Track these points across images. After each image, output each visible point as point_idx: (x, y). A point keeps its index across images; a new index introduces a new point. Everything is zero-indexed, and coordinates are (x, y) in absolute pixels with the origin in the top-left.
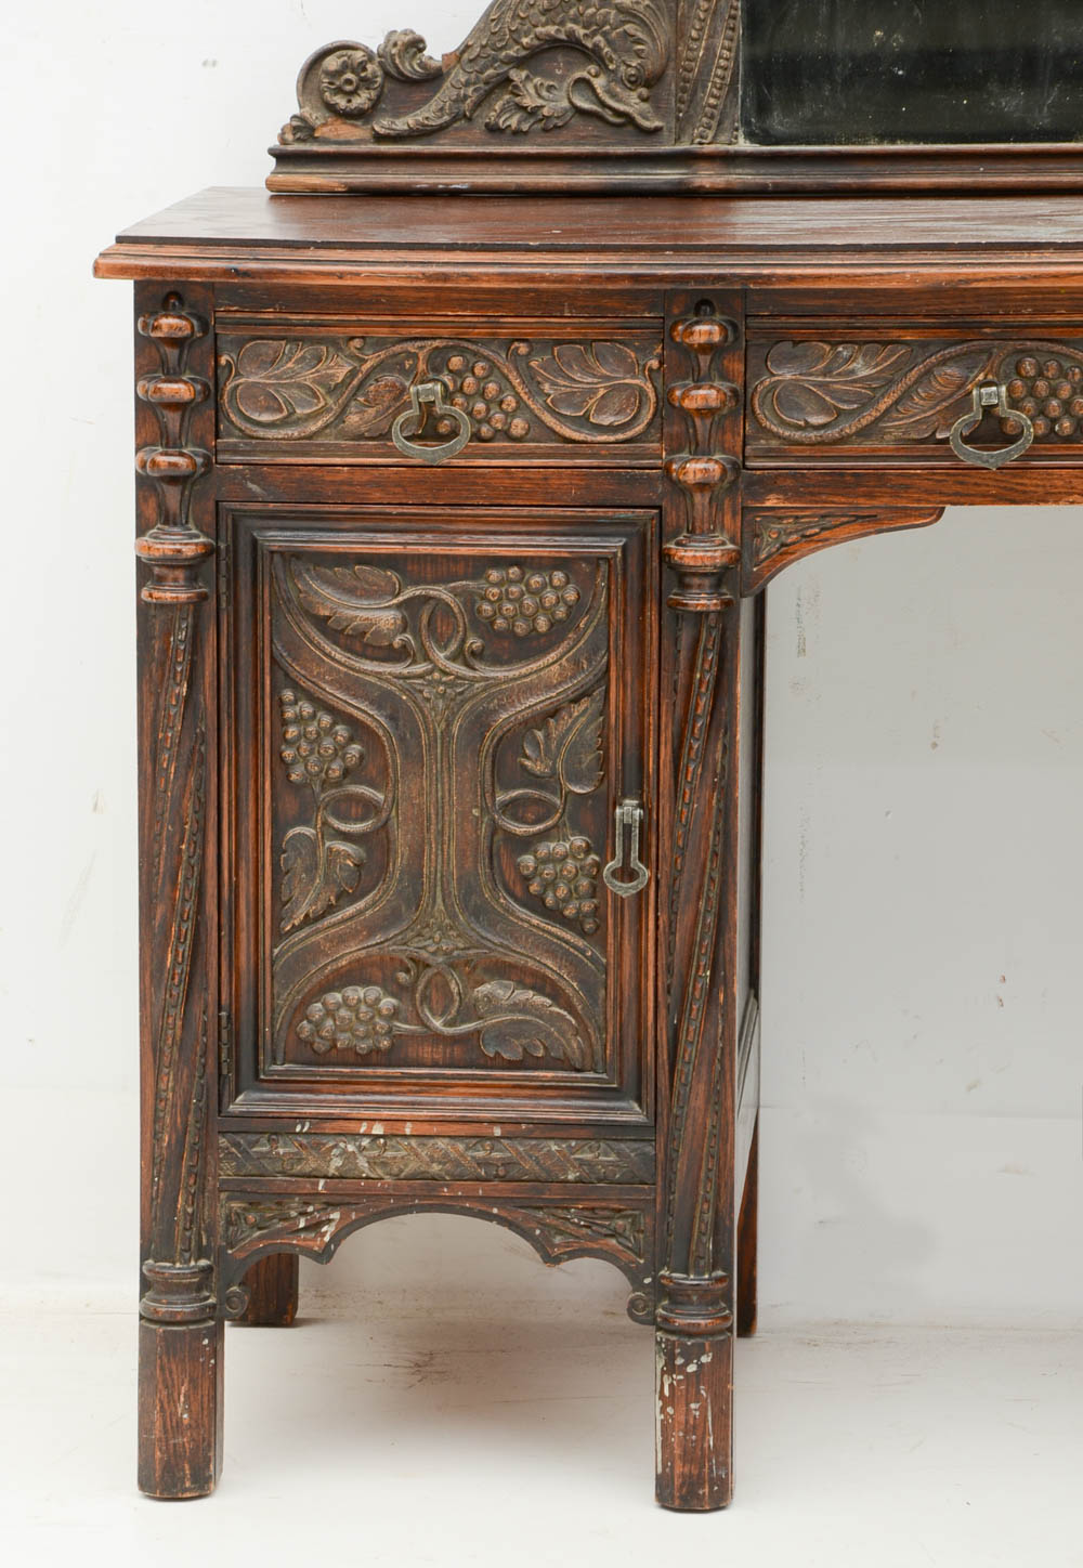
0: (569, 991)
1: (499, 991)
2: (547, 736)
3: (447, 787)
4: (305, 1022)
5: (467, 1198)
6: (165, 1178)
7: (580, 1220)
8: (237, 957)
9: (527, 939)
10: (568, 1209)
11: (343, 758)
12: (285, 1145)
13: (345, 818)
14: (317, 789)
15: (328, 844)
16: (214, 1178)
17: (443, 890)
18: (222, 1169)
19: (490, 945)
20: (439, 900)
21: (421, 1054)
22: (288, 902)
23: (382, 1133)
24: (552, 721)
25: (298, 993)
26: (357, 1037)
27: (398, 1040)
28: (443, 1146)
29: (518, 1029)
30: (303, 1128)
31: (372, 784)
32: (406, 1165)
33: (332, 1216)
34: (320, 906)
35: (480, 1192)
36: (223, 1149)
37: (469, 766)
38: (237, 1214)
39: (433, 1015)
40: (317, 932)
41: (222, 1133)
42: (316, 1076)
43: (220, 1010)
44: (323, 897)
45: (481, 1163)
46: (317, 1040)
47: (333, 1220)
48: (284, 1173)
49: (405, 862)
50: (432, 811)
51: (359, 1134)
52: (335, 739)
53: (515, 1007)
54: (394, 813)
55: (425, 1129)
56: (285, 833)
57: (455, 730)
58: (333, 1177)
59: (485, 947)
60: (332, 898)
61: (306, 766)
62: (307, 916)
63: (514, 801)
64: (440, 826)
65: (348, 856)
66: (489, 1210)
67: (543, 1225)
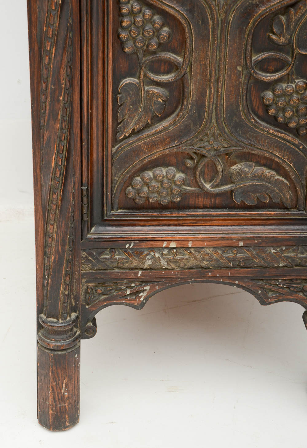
0: (288, 169)
1: (246, 169)
2: (289, 21)
3: (223, 54)
4: (130, 188)
5: (222, 277)
6: (52, 278)
7: (283, 285)
8: (92, 155)
9: (265, 140)
10: (277, 280)
11: (158, 37)
12: (119, 254)
13: (157, 73)
14: (140, 56)
15: (146, 88)
16: (79, 273)
17: (216, 114)
18: (83, 267)
19: (243, 145)
20: (214, 120)
21: (197, 202)
22: (121, 122)
23: (175, 247)
24: (292, 9)
25: (127, 173)
26: (161, 196)
27: (185, 196)
28: (209, 252)
29: (255, 189)
30: (130, 245)
31: (174, 52)
32: (188, 262)
33: (145, 288)
34: (141, 125)
35: (229, 274)
36: (84, 258)
37: (237, 41)
38: (92, 289)
39: (205, 181)
40: (139, 139)
41: (84, 250)
42: (137, 217)
43: (82, 185)
44: (143, 119)
45: (230, 260)
46: (138, 198)
47: (146, 290)
48: (118, 268)
49: (194, 99)
50: (213, 69)
51: (163, 248)
52: (153, 25)
53: (255, 177)
54: (188, 70)
55: (200, 244)
56: (120, 82)
57: (231, 18)
58: (146, 269)
59: (240, 146)
60: (149, 121)
61: (135, 43)
62: (134, 130)
63: (263, 60)
64: (217, 77)
65: (159, 96)
66: (234, 282)
67: (262, 288)
